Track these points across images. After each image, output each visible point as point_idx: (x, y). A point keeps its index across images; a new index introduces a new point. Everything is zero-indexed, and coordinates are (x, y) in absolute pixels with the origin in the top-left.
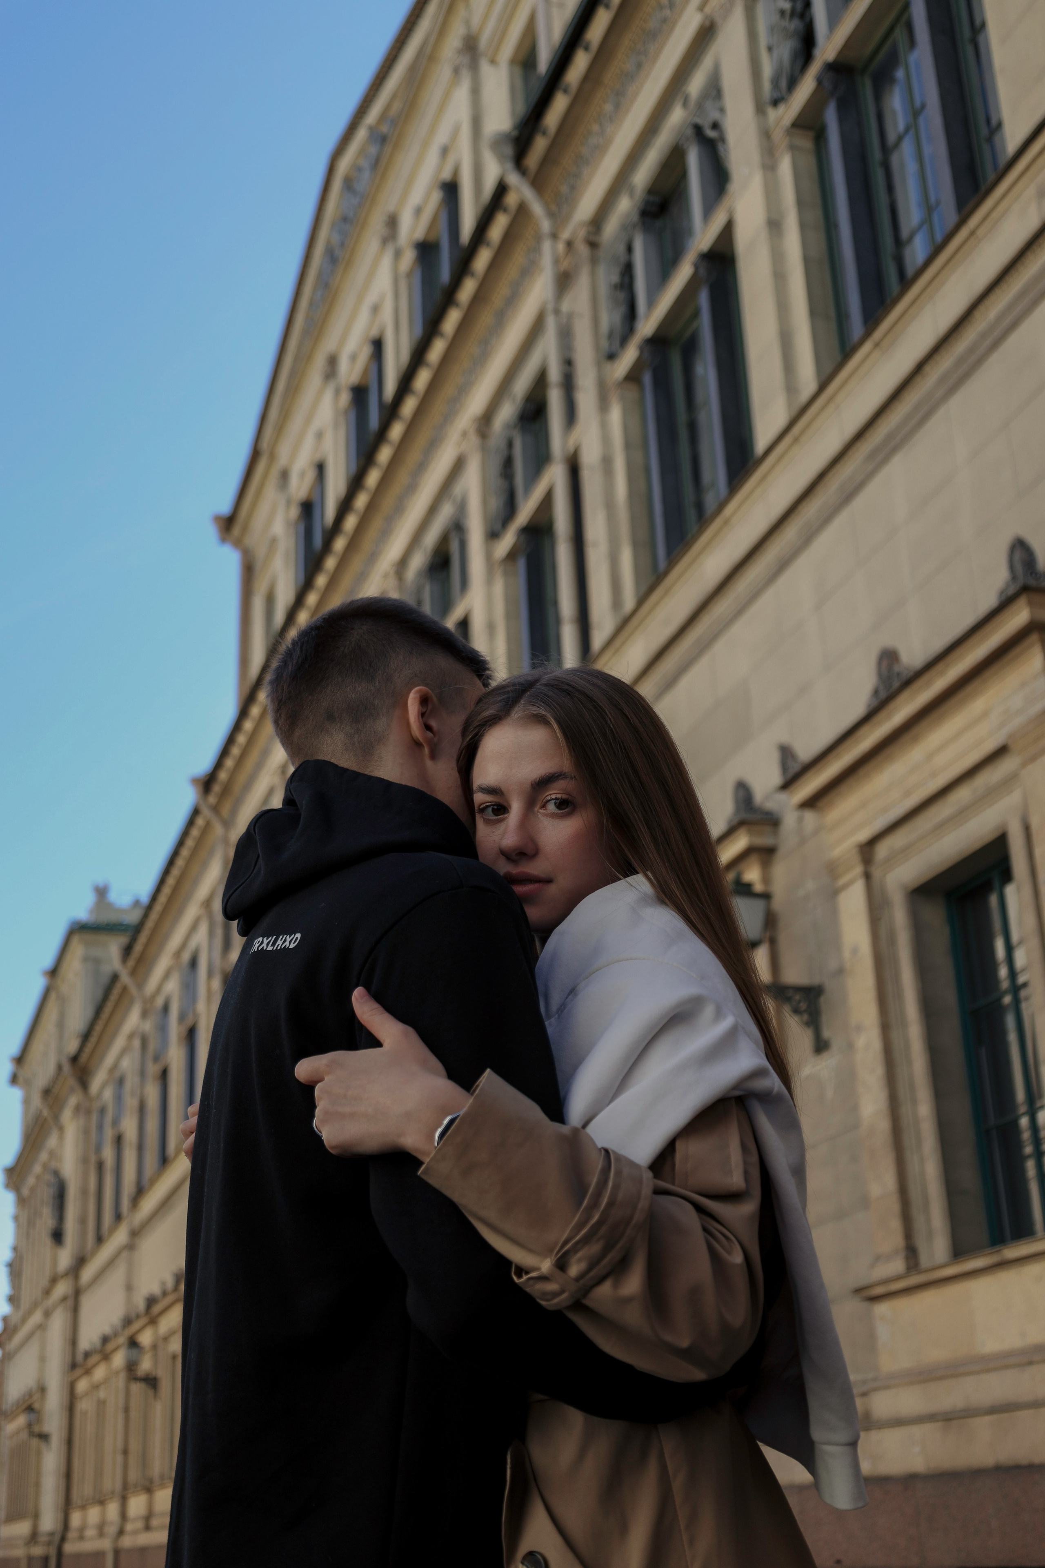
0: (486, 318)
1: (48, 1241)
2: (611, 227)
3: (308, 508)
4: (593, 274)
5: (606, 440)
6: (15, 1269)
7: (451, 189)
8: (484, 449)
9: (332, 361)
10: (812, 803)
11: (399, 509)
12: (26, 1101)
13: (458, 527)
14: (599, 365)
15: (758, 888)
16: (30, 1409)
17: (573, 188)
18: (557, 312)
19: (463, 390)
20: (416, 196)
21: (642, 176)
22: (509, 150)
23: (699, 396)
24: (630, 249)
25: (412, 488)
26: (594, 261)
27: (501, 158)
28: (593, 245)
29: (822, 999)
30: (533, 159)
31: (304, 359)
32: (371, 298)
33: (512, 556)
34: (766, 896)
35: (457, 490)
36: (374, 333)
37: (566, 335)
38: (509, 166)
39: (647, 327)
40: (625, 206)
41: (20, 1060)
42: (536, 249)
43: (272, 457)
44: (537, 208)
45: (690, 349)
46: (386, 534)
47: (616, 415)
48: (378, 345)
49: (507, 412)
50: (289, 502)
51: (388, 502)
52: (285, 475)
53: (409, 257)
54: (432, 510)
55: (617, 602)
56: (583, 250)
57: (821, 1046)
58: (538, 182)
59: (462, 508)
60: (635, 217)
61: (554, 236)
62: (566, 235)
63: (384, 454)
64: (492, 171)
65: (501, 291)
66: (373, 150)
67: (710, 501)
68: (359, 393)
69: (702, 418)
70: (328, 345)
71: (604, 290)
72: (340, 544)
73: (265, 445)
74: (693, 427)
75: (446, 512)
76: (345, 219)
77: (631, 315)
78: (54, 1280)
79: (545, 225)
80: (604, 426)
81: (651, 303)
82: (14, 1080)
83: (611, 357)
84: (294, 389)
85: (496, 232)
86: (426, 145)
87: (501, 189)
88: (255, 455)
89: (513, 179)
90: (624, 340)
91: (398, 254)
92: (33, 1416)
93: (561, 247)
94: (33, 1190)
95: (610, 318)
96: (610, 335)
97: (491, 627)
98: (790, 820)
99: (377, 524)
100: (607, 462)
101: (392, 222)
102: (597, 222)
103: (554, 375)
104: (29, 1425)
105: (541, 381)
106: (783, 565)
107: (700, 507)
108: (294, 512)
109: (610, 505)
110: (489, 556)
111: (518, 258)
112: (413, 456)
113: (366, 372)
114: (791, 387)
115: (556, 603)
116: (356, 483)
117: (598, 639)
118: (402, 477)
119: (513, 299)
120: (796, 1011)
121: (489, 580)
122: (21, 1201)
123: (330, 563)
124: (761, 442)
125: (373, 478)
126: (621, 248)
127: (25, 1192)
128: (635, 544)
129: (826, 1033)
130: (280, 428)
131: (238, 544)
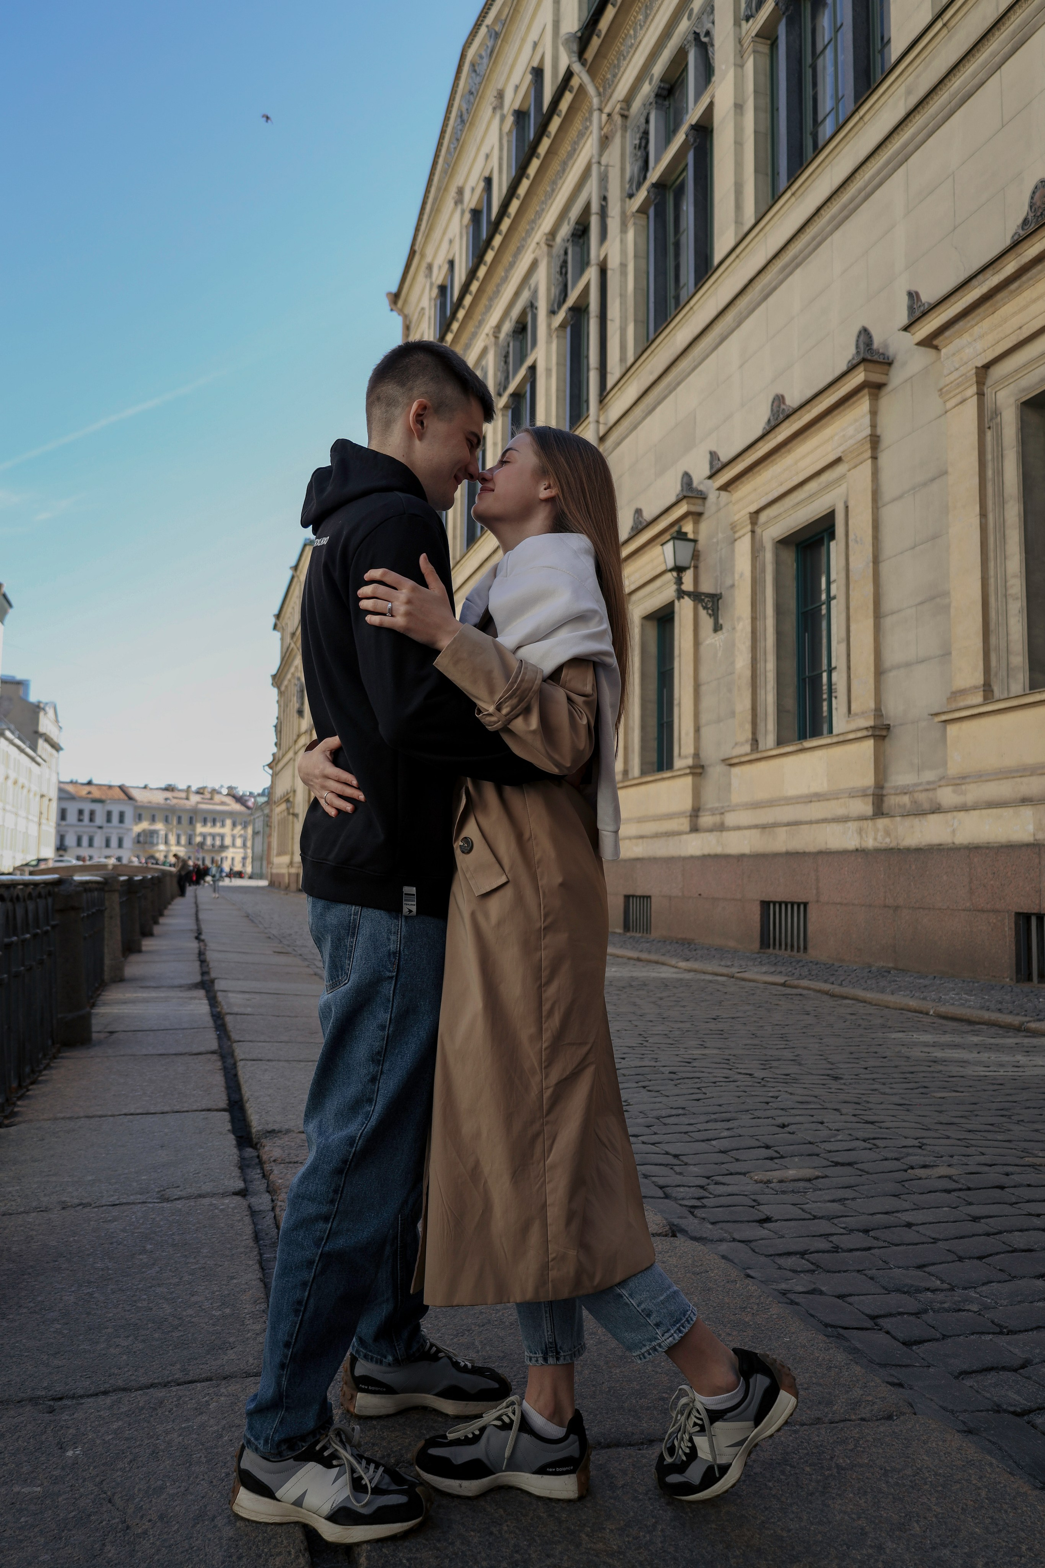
0: (555, 166)
1: (296, 715)
2: (637, 105)
3: (443, 289)
4: (623, 137)
5: (624, 252)
6: (279, 729)
7: (538, 73)
8: (550, 255)
9: (460, 191)
10: (725, 487)
11: (497, 293)
12: (282, 639)
13: (532, 306)
14: (623, 201)
15: (691, 536)
16: (288, 801)
17: (615, 76)
18: (599, 163)
19: (539, 214)
20: (515, 79)
21: (658, 69)
22: (575, 47)
23: (683, 225)
24: (647, 121)
25: (505, 279)
26: (624, 128)
27: (570, 52)
28: (624, 117)
29: (720, 601)
30: (590, 54)
31: (443, 190)
32: (485, 149)
33: (562, 326)
34: (695, 541)
35: (533, 282)
36: (486, 174)
37: (604, 179)
38: (575, 58)
39: (654, 176)
40: (647, 89)
41: (278, 616)
42: (589, 119)
43: (423, 256)
44: (591, 89)
45: (680, 192)
46: (489, 308)
47: (631, 235)
48: (488, 181)
49: (565, 231)
50: (432, 285)
51: (490, 288)
52: (430, 267)
53: (510, 120)
54: (517, 294)
55: (623, 359)
56: (617, 119)
57: (717, 628)
58: (592, 72)
59: (535, 292)
60: (652, 99)
61: (601, 110)
62: (607, 110)
63: (489, 256)
64: (564, 61)
65: (566, 147)
66: (490, 44)
67: (684, 295)
68: (476, 214)
69: (683, 240)
70: (458, 181)
71: (629, 149)
72: (461, 314)
73: (417, 248)
74: (677, 245)
75: (526, 295)
76: (471, 93)
77: (645, 167)
78: (299, 736)
79: (595, 101)
80: (623, 241)
81: (658, 160)
82: (275, 627)
83: (631, 196)
84: (437, 210)
85: (564, 106)
86: (523, 40)
87: (569, 74)
88: (412, 253)
89: (577, 67)
90: (639, 185)
91: (503, 118)
92: (289, 804)
93: (604, 117)
94: (286, 687)
95: (632, 168)
96: (631, 180)
97: (548, 371)
98: (712, 496)
99: (484, 301)
100: (623, 265)
101: (500, 95)
102: (628, 101)
103: (595, 207)
104: (288, 809)
105: (586, 210)
106: (723, 339)
107: (677, 298)
108: (435, 291)
109: (623, 296)
110: (549, 325)
111: (577, 124)
112: (507, 258)
113: (480, 199)
114: (738, 222)
115: (587, 357)
116: (472, 274)
117: (610, 381)
118: (500, 272)
119: (572, 153)
120: (705, 608)
121: (549, 342)
122: (281, 693)
123: (455, 326)
124: (717, 259)
125: (482, 271)
126: (643, 120)
127: (283, 688)
128: (636, 321)
129: (721, 621)
130: (427, 237)
131: (401, 312)
